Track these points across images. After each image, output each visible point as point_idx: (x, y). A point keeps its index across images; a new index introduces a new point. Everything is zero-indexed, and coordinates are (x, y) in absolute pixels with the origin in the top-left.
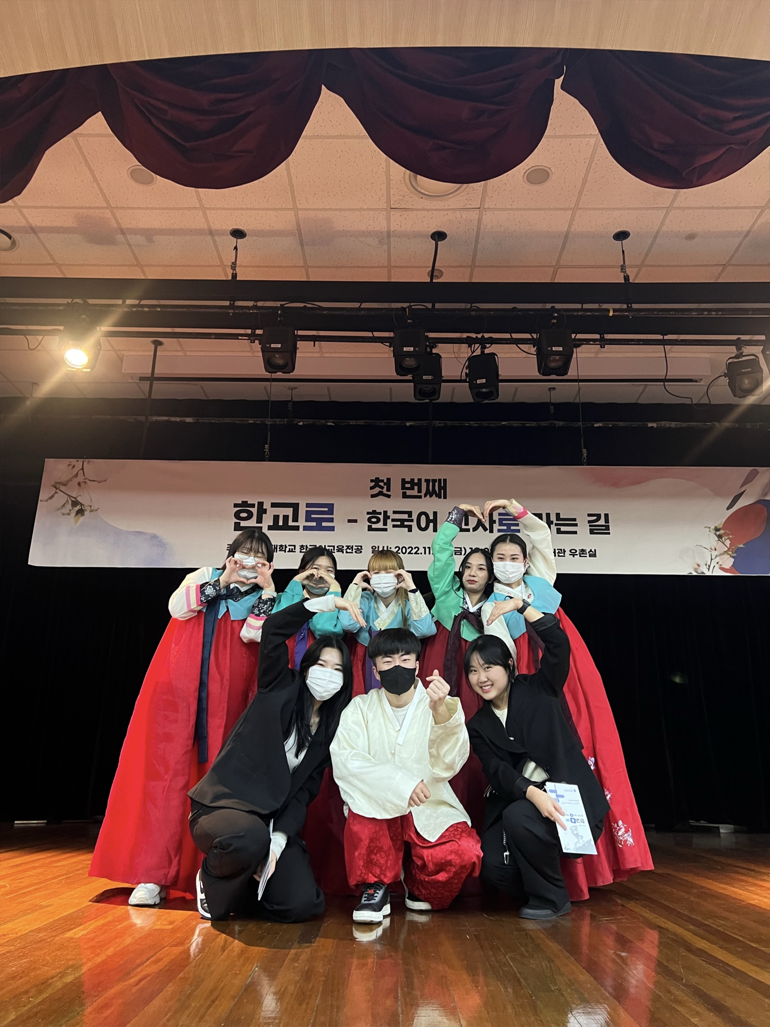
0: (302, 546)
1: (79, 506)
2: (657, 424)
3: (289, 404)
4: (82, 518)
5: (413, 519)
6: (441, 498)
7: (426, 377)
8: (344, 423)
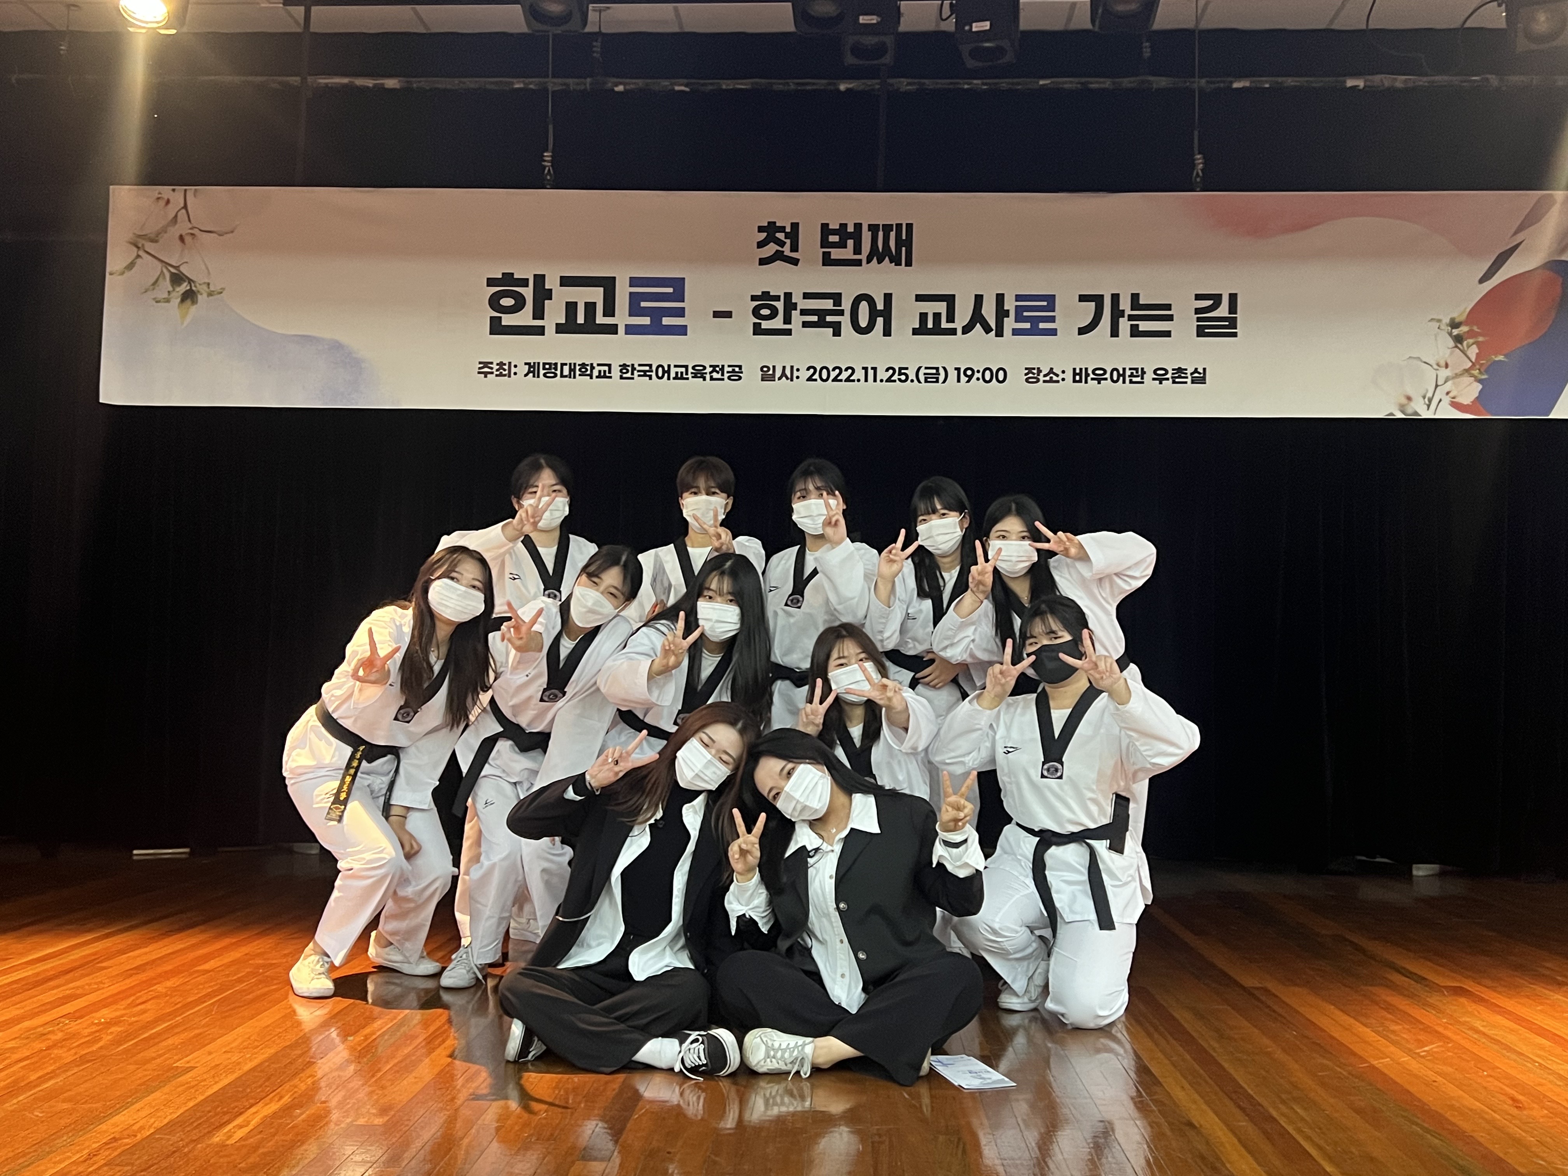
0: (624, 366)
2: (1365, 81)
3: (595, 44)
4: (193, 309)
5: (843, 310)
6: (900, 265)
7: (866, 17)
8: (709, 85)
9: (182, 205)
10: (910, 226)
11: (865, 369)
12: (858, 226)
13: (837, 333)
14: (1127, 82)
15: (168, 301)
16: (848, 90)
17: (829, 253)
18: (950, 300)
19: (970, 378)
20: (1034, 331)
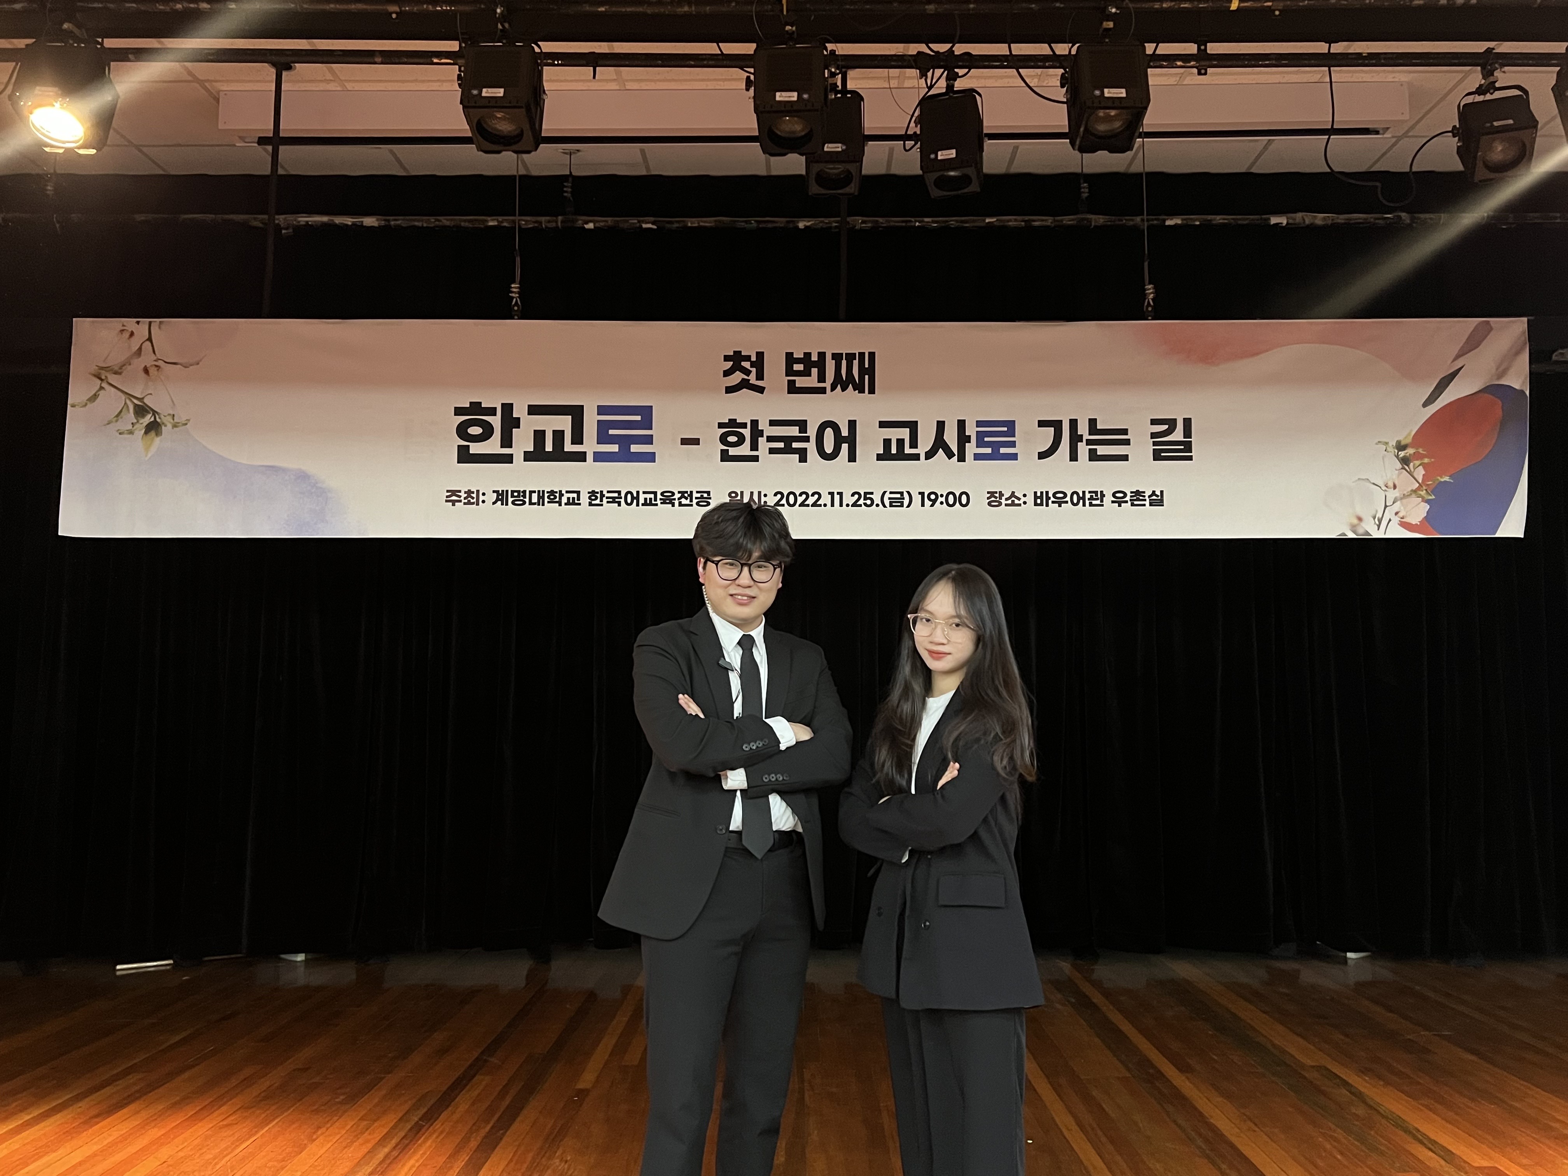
0: (593, 493)
1: (150, 416)
2: (1288, 219)
3: (565, 184)
4: (157, 440)
5: (809, 437)
6: (864, 392)
7: (831, 145)
8: (675, 223)
9: (147, 337)
10: (872, 355)
11: (832, 494)
12: (822, 355)
13: (803, 459)
14: (1068, 220)
15: (131, 432)
16: (806, 227)
17: (794, 381)
18: (913, 426)
19: (934, 502)
20: (996, 456)
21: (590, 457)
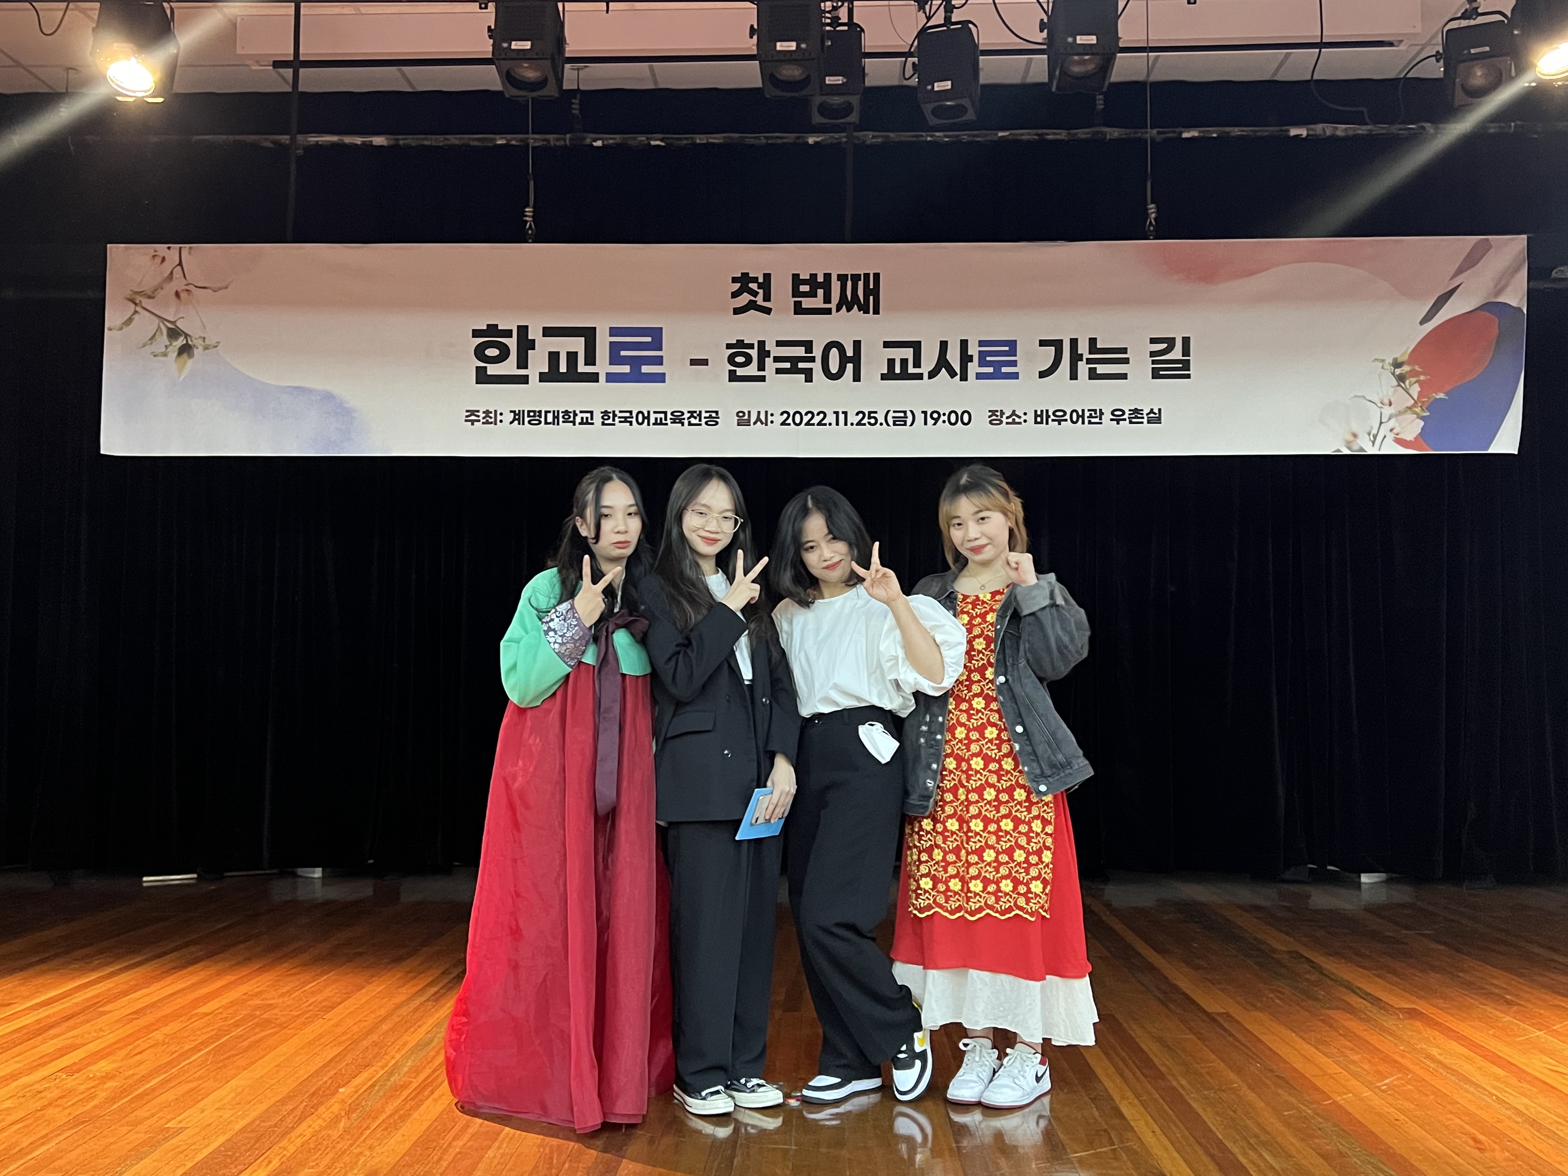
0: (606, 413)
1: (182, 338)
2: (1308, 130)
3: (573, 101)
4: (190, 362)
5: (814, 357)
6: (868, 313)
7: (832, 78)
8: (684, 140)
9: (178, 262)
10: (877, 276)
11: (837, 413)
12: (828, 276)
13: (809, 379)
14: (1082, 133)
15: (165, 355)
16: (816, 143)
17: (800, 302)
18: (916, 346)
19: (936, 421)
20: (997, 375)
21: (602, 378)
